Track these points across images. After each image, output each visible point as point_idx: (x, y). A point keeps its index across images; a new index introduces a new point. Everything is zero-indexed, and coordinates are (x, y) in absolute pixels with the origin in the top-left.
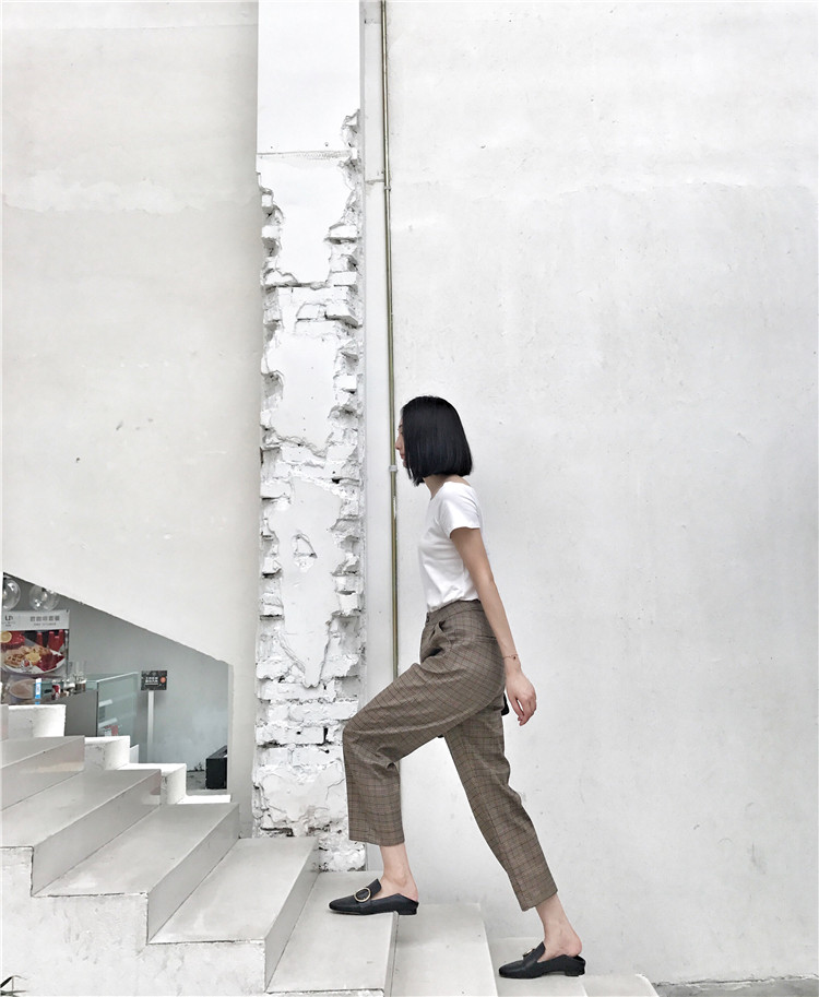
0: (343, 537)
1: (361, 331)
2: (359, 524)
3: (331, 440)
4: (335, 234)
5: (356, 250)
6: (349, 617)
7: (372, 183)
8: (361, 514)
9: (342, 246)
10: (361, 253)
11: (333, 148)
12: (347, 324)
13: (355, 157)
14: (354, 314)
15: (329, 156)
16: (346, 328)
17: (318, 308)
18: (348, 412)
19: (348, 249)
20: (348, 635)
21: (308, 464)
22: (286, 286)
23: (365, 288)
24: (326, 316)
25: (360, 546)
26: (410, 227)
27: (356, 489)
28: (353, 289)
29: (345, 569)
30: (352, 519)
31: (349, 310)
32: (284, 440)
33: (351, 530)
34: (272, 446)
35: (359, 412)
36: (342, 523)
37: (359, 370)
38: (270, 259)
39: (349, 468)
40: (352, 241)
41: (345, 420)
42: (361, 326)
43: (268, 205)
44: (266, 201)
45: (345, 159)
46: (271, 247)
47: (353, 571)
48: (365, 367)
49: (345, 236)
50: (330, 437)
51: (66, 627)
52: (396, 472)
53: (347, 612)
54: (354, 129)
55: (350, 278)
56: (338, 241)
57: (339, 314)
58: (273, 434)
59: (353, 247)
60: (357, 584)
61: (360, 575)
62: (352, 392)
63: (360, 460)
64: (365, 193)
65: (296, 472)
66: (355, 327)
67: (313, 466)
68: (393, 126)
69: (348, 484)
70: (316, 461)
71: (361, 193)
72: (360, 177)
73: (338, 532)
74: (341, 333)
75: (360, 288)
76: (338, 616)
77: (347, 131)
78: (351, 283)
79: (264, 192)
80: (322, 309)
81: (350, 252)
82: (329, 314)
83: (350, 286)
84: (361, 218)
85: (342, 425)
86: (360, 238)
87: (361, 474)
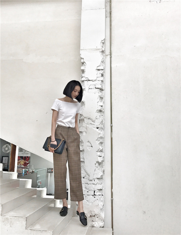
0: (99, 142)
1: (104, 91)
2: (103, 139)
3: (96, 118)
4: (98, 68)
5: (103, 72)
6: (100, 163)
7: (107, 55)
8: (103, 137)
9: (100, 71)
10: (104, 72)
11: (98, 48)
12: (101, 90)
13: (103, 50)
14: (102, 87)
15: (97, 50)
16: (100, 91)
17: (94, 86)
18: (100, 111)
19: (101, 72)
20: (100, 167)
21: (91, 124)
22: (86, 80)
23: (105, 81)
24: (96, 88)
25: (103, 145)
26: (116, 66)
27: (102, 130)
28: (102, 81)
29: (99, 150)
30: (101, 138)
31: (101, 86)
32: (85, 118)
33: (101, 141)
34: (82, 119)
35: (103, 111)
36: (99, 139)
37: (103, 101)
38: (83, 74)
39: (101, 125)
40: (102, 70)
41: (100, 113)
42: (104, 90)
43: (82, 62)
44: (82, 61)
45: (101, 50)
46: (83, 71)
47: (101, 151)
48: (105, 100)
49: (101, 69)
50: (96, 117)
51: (30, 156)
52: (112, 126)
53: (100, 162)
54: (103, 43)
55: (102, 79)
56: (99, 70)
57: (99, 87)
58: (83, 116)
59: (102, 71)
60: (102, 154)
61: (103, 152)
62: (102, 106)
63: (103, 123)
64: (106, 58)
65: (88, 125)
66: (102, 90)
67: (92, 124)
68: (113, 42)
69: (100, 129)
70: (92, 123)
71: (105, 58)
72: (104, 54)
73: (98, 141)
74: (99, 92)
75: (104, 81)
76: (98, 162)
77: (102, 44)
78: (102, 80)
79: (82, 58)
80: (95, 86)
81: (102, 73)
82: (96, 87)
83: (101, 81)
84: (105, 64)
85: (99, 114)
86: (104, 69)
87: (104, 126)
